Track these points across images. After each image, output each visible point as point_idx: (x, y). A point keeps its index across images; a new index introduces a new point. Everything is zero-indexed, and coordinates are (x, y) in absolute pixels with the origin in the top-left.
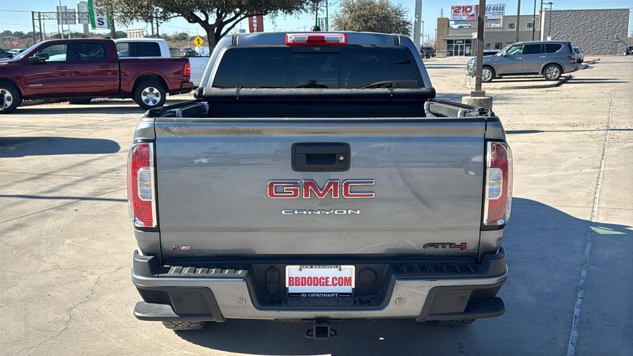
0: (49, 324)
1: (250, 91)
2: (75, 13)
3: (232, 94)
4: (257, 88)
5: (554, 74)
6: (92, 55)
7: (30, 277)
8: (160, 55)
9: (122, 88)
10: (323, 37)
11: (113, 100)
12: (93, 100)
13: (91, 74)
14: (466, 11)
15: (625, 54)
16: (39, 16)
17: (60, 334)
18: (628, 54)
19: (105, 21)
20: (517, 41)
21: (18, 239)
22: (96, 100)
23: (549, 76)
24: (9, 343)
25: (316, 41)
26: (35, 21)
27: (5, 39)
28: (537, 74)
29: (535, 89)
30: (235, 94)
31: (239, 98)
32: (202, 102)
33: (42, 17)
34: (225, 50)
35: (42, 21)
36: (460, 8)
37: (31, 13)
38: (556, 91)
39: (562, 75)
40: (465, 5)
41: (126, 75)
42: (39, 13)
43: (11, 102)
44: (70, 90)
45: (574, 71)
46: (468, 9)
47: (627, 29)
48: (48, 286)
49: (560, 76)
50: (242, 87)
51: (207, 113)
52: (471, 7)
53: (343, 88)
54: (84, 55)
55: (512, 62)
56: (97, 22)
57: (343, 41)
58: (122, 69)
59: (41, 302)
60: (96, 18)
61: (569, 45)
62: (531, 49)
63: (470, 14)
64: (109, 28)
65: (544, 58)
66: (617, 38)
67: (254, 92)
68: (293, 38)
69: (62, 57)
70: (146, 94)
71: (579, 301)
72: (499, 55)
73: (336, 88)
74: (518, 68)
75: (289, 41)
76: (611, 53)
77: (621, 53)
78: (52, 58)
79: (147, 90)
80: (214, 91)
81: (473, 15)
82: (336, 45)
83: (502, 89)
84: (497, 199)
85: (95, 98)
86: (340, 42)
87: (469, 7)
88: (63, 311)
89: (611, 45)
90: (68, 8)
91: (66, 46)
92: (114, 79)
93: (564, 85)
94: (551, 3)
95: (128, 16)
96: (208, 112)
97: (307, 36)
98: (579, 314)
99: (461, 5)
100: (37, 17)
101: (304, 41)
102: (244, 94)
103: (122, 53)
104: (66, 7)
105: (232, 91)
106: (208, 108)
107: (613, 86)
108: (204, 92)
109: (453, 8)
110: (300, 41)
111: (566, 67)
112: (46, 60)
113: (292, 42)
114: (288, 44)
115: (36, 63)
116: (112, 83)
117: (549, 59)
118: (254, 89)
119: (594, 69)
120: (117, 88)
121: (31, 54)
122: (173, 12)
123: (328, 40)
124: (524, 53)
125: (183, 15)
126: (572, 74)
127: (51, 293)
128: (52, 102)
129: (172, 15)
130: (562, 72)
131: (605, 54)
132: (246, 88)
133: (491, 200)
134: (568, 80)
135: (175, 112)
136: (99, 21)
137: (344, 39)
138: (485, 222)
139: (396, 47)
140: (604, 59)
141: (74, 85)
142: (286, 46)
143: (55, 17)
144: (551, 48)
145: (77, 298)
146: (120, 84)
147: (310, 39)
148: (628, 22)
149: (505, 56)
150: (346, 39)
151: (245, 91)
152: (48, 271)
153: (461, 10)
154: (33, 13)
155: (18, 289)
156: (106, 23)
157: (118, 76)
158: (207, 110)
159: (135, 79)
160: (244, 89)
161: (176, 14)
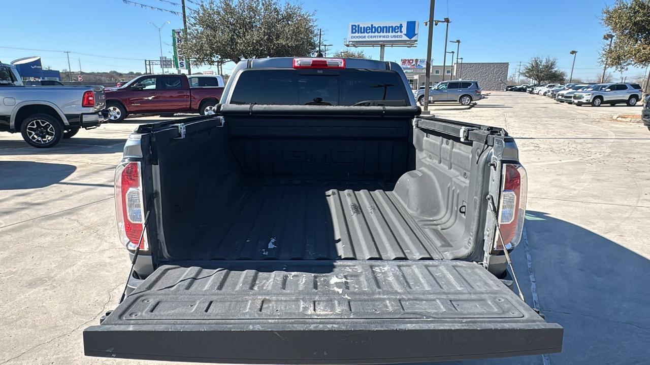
0: (89, 307)
1: (262, 107)
2: (171, 61)
3: (246, 109)
4: (268, 104)
5: (467, 101)
6: (174, 85)
7: (89, 256)
8: (218, 85)
9: (192, 106)
10: (325, 62)
11: (186, 114)
12: (175, 114)
13: (175, 97)
14: (410, 63)
15: (505, 90)
16: (150, 63)
17: (94, 319)
18: (507, 90)
19: (184, 64)
20: (443, 81)
21: (92, 219)
22: (178, 114)
23: (463, 103)
24: (46, 329)
25: (319, 65)
26: (147, 66)
27: (130, 77)
28: (456, 101)
29: (455, 111)
30: (248, 110)
31: (252, 113)
32: (218, 117)
33: (151, 64)
34: (241, 72)
35: (151, 66)
36: (406, 60)
37: (144, 61)
38: (469, 112)
39: (472, 102)
40: (409, 59)
41: (194, 98)
42: (149, 61)
43: (120, 115)
44: (158, 108)
45: (478, 100)
46: (411, 61)
47: (507, 75)
48: (101, 266)
49: (470, 103)
50: (256, 104)
51: (222, 126)
52: (413, 60)
53: (342, 105)
54: (169, 86)
55: (440, 93)
56: (179, 65)
57: (342, 65)
58: (192, 94)
59: (89, 282)
60: (179, 62)
61: (476, 83)
62: (453, 86)
63: (412, 64)
64: (187, 69)
65: (461, 92)
66: (501, 80)
67: (265, 108)
68: (299, 62)
69: (153, 87)
70: (207, 111)
71: (533, 286)
72: (433, 89)
73: (336, 105)
74: (445, 97)
75: (296, 64)
76: (497, 90)
77: (503, 90)
78: (147, 88)
79: (208, 108)
80: (230, 107)
81: (414, 65)
82: (337, 68)
83: (436, 110)
84: (509, 223)
85: (177, 113)
86: (340, 66)
87: (411, 60)
88: (105, 293)
89: (497, 85)
90: (167, 58)
91: (155, 79)
92: (187, 101)
93: (473, 109)
94: (462, 59)
95: (199, 61)
96: (224, 126)
97: (312, 61)
98: (537, 299)
99: (407, 59)
100: (148, 63)
101: (309, 63)
102: (256, 109)
103: (194, 84)
104: (166, 58)
105: (246, 107)
106: (223, 121)
107: (504, 110)
108: (222, 107)
109: (402, 60)
110: (305, 65)
111: (474, 98)
112: (144, 89)
113: (299, 65)
114: (295, 67)
115: (136, 90)
116: (185, 103)
117: (464, 92)
118: (265, 106)
119: (488, 99)
120: (188, 107)
121: (133, 84)
122: (227, 58)
123: (329, 65)
124: (448, 88)
125: (234, 61)
126: (477, 102)
127: (101, 273)
128: (149, 116)
129: (226, 60)
130: (472, 100)
131: (493, 90)
132: (258, 104)
133: (503, 225)
134: (474, 105)
135: (177, 127)
136: (180, 64)
137: (343, 63)
138: (495, 247)
139: (388, 71)
140: (493, 93)
141: (161, 105)
142: (293, 69)
143: (159, 63)
144: (465, 85)
145: (121, 278)
146: (191, 104)
147: (314, 63)
148: (507, 71)
149: (437, 90)
150: (345, 64)
151: (257, 107)
152: (105, 250)
153: (407, 62)
154: (146, 61)
155: (75, 269)
156: (185, 66)
157: (189, 99)
158: (223, 123)
159: (200, 102)
160: (256, 105)
161: (229, 60)
